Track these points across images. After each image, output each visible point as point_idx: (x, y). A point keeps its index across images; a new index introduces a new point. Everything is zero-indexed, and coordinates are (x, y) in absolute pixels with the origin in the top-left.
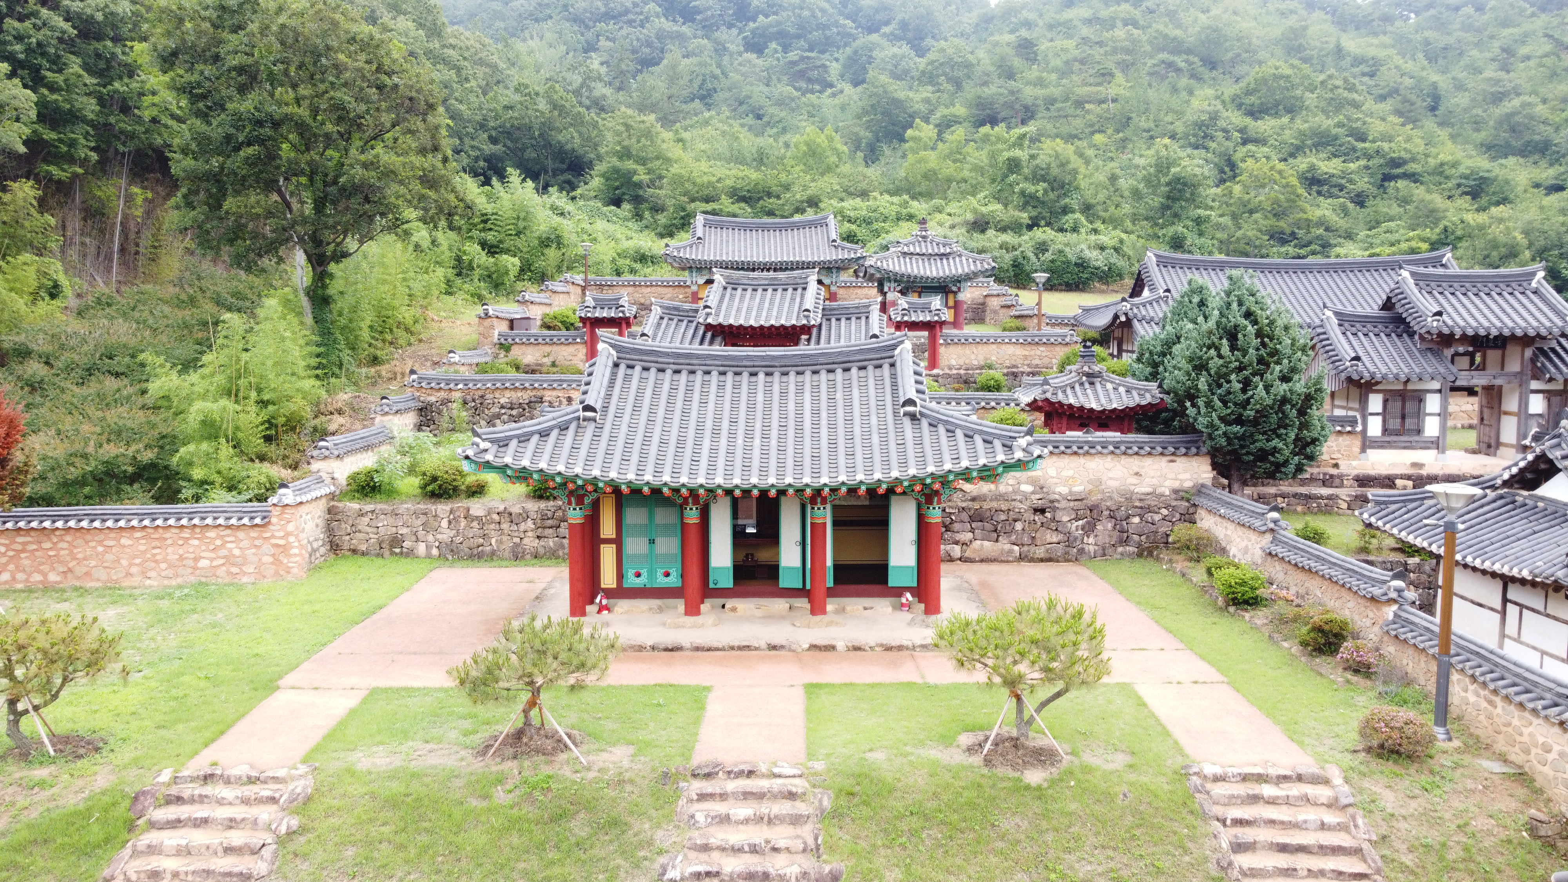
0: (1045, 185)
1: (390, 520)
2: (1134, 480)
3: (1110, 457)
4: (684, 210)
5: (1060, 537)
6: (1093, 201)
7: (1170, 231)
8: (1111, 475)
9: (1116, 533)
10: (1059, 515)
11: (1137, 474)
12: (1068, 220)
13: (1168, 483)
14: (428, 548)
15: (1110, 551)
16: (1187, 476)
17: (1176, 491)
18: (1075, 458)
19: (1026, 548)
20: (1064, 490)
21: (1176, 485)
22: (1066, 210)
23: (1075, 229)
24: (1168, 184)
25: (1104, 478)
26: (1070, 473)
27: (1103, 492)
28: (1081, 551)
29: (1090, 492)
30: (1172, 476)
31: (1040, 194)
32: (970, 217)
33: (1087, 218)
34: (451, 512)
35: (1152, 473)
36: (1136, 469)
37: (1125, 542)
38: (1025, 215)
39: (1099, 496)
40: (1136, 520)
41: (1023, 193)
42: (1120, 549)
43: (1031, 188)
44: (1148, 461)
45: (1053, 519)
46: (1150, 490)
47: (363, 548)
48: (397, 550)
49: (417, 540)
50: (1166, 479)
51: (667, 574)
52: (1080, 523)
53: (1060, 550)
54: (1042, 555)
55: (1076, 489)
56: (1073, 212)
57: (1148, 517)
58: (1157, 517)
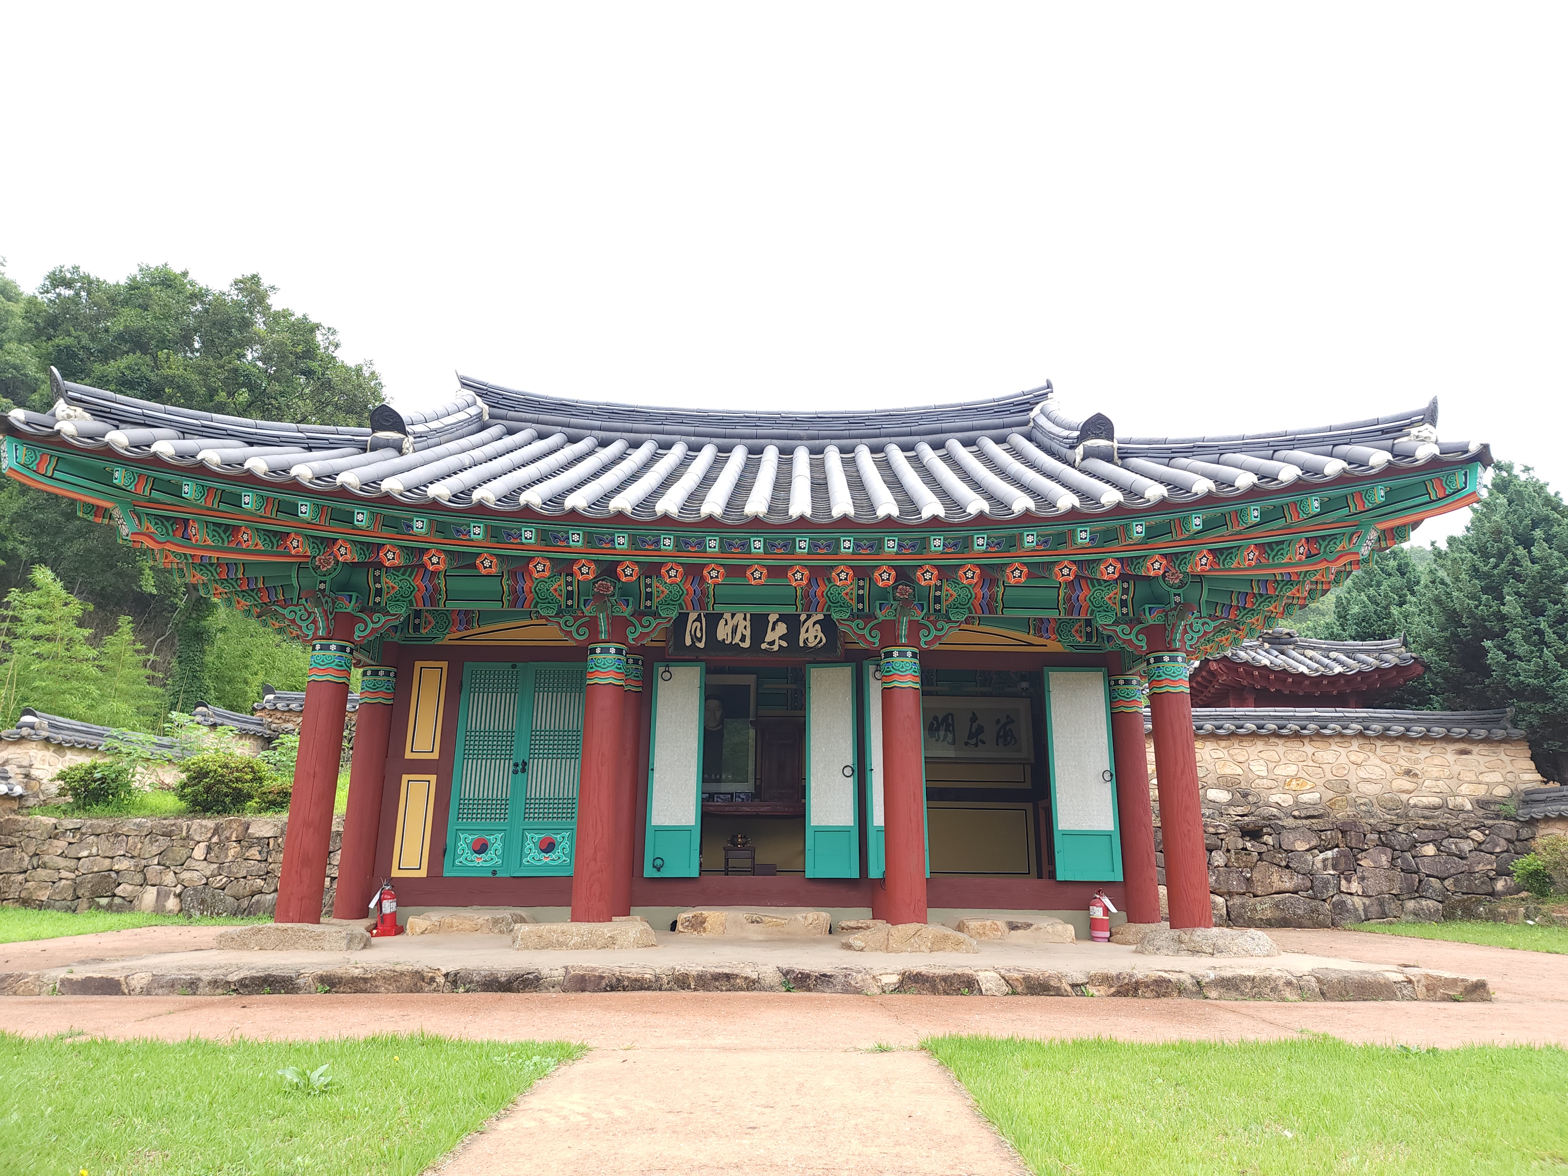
1: (104, 846)
2: (1405, 783)
3: (1355, 744)
5: (1298, 880)
8: (1363, 774)
9: (1397, 873)
10: (1288, 840)
11: (1408, 772)
13: (1465, 789)
14: (162, 897)
15: (1392, 907)
16: (1496, 777)
17: (1482, 804)
18: (1295, 745)
19: (1237, 900)
20: (1286, 800)
21: (1481, 792)
25: (1353, 779)
26: (1292, 770)
27: (1355, 804)
28: (1340, 908)
29: (1332, 802)
30: (1471, 776)
34: (216, 831)
35: (1435, 772)
36: (1406, 765)
37: (1417, 892)
39: (1350, 811)
40: (1430, 850)
42: (1411, 905)
44: (1423, 752)
45: (1279, 847)
46: (1436, 801)
47: (43, 895)
48: (104, 901)
49: (144, 883)
50: (1461, 782)
51: (548, 847)
52: (1329, 854)
53: (1301, 905)
54: (1269, 914)
55: (1305, 798)
57: (1451, 844)
58: (1466, 846)
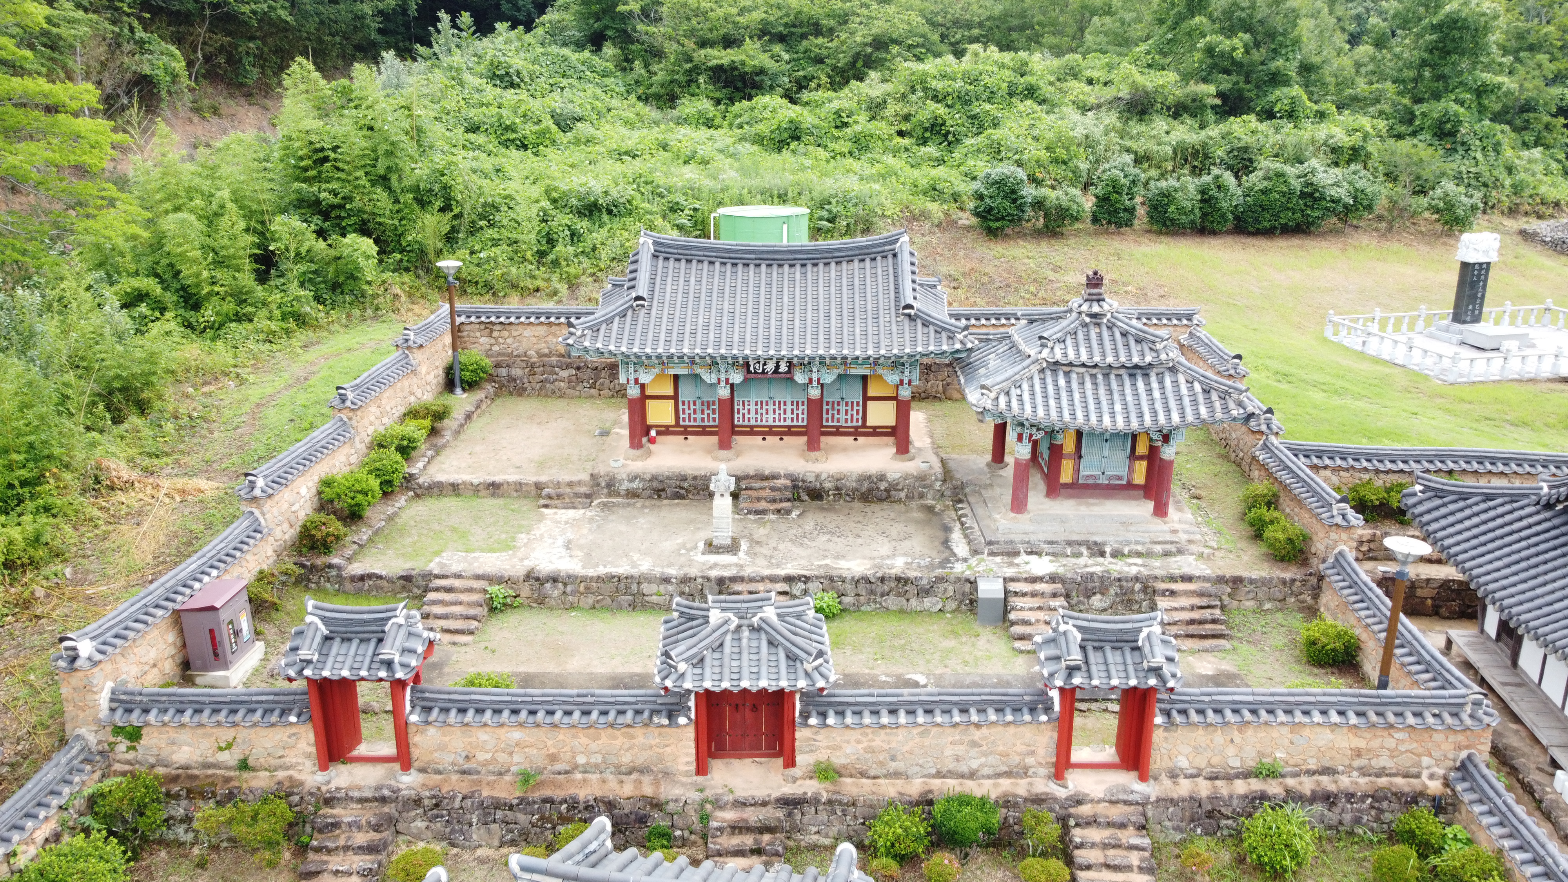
0: (1247, 37)
4: (690, 60)
6: (1316, 60)
7: (1436, 109)
12: (1281, 96)
22: (1277, 79)
23: (1291, 115)
24: (1435, 28)
31: (1239, 54)
32: (1125, 92)
33: (1310, 94)
38: (1212, 89)
41: (1210, 51)
43: (1224, 44)
56: (1287, 83)
